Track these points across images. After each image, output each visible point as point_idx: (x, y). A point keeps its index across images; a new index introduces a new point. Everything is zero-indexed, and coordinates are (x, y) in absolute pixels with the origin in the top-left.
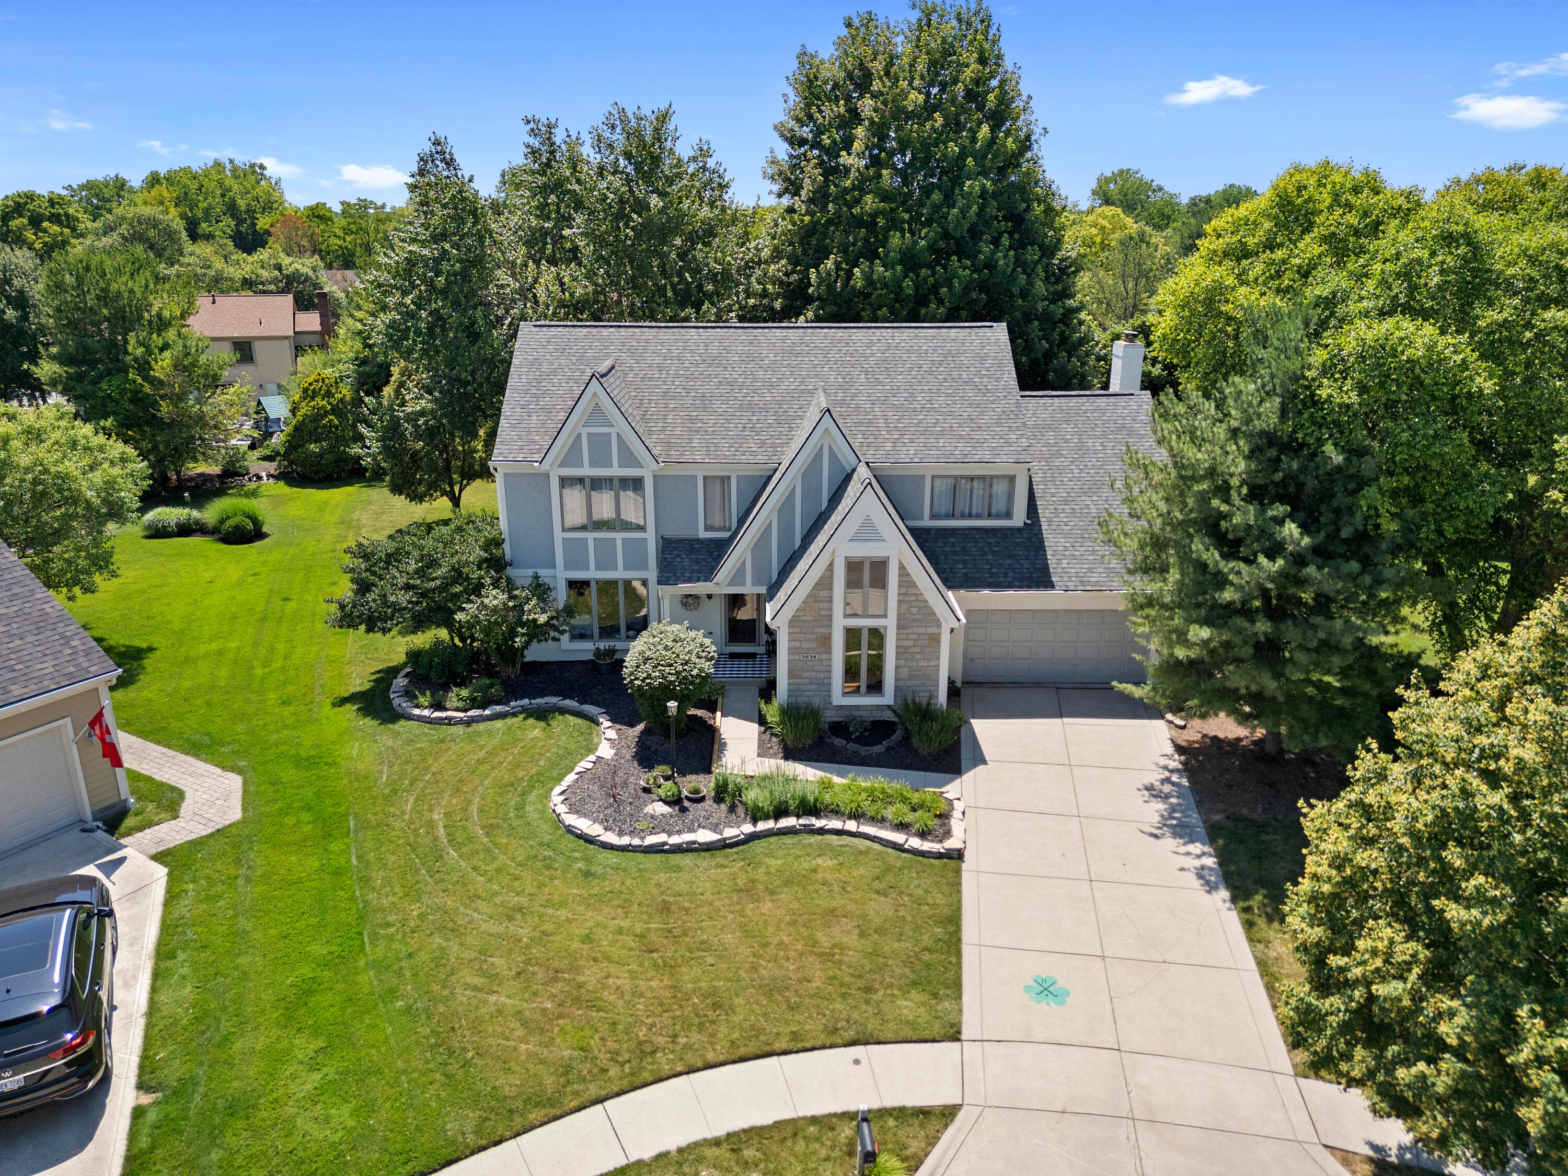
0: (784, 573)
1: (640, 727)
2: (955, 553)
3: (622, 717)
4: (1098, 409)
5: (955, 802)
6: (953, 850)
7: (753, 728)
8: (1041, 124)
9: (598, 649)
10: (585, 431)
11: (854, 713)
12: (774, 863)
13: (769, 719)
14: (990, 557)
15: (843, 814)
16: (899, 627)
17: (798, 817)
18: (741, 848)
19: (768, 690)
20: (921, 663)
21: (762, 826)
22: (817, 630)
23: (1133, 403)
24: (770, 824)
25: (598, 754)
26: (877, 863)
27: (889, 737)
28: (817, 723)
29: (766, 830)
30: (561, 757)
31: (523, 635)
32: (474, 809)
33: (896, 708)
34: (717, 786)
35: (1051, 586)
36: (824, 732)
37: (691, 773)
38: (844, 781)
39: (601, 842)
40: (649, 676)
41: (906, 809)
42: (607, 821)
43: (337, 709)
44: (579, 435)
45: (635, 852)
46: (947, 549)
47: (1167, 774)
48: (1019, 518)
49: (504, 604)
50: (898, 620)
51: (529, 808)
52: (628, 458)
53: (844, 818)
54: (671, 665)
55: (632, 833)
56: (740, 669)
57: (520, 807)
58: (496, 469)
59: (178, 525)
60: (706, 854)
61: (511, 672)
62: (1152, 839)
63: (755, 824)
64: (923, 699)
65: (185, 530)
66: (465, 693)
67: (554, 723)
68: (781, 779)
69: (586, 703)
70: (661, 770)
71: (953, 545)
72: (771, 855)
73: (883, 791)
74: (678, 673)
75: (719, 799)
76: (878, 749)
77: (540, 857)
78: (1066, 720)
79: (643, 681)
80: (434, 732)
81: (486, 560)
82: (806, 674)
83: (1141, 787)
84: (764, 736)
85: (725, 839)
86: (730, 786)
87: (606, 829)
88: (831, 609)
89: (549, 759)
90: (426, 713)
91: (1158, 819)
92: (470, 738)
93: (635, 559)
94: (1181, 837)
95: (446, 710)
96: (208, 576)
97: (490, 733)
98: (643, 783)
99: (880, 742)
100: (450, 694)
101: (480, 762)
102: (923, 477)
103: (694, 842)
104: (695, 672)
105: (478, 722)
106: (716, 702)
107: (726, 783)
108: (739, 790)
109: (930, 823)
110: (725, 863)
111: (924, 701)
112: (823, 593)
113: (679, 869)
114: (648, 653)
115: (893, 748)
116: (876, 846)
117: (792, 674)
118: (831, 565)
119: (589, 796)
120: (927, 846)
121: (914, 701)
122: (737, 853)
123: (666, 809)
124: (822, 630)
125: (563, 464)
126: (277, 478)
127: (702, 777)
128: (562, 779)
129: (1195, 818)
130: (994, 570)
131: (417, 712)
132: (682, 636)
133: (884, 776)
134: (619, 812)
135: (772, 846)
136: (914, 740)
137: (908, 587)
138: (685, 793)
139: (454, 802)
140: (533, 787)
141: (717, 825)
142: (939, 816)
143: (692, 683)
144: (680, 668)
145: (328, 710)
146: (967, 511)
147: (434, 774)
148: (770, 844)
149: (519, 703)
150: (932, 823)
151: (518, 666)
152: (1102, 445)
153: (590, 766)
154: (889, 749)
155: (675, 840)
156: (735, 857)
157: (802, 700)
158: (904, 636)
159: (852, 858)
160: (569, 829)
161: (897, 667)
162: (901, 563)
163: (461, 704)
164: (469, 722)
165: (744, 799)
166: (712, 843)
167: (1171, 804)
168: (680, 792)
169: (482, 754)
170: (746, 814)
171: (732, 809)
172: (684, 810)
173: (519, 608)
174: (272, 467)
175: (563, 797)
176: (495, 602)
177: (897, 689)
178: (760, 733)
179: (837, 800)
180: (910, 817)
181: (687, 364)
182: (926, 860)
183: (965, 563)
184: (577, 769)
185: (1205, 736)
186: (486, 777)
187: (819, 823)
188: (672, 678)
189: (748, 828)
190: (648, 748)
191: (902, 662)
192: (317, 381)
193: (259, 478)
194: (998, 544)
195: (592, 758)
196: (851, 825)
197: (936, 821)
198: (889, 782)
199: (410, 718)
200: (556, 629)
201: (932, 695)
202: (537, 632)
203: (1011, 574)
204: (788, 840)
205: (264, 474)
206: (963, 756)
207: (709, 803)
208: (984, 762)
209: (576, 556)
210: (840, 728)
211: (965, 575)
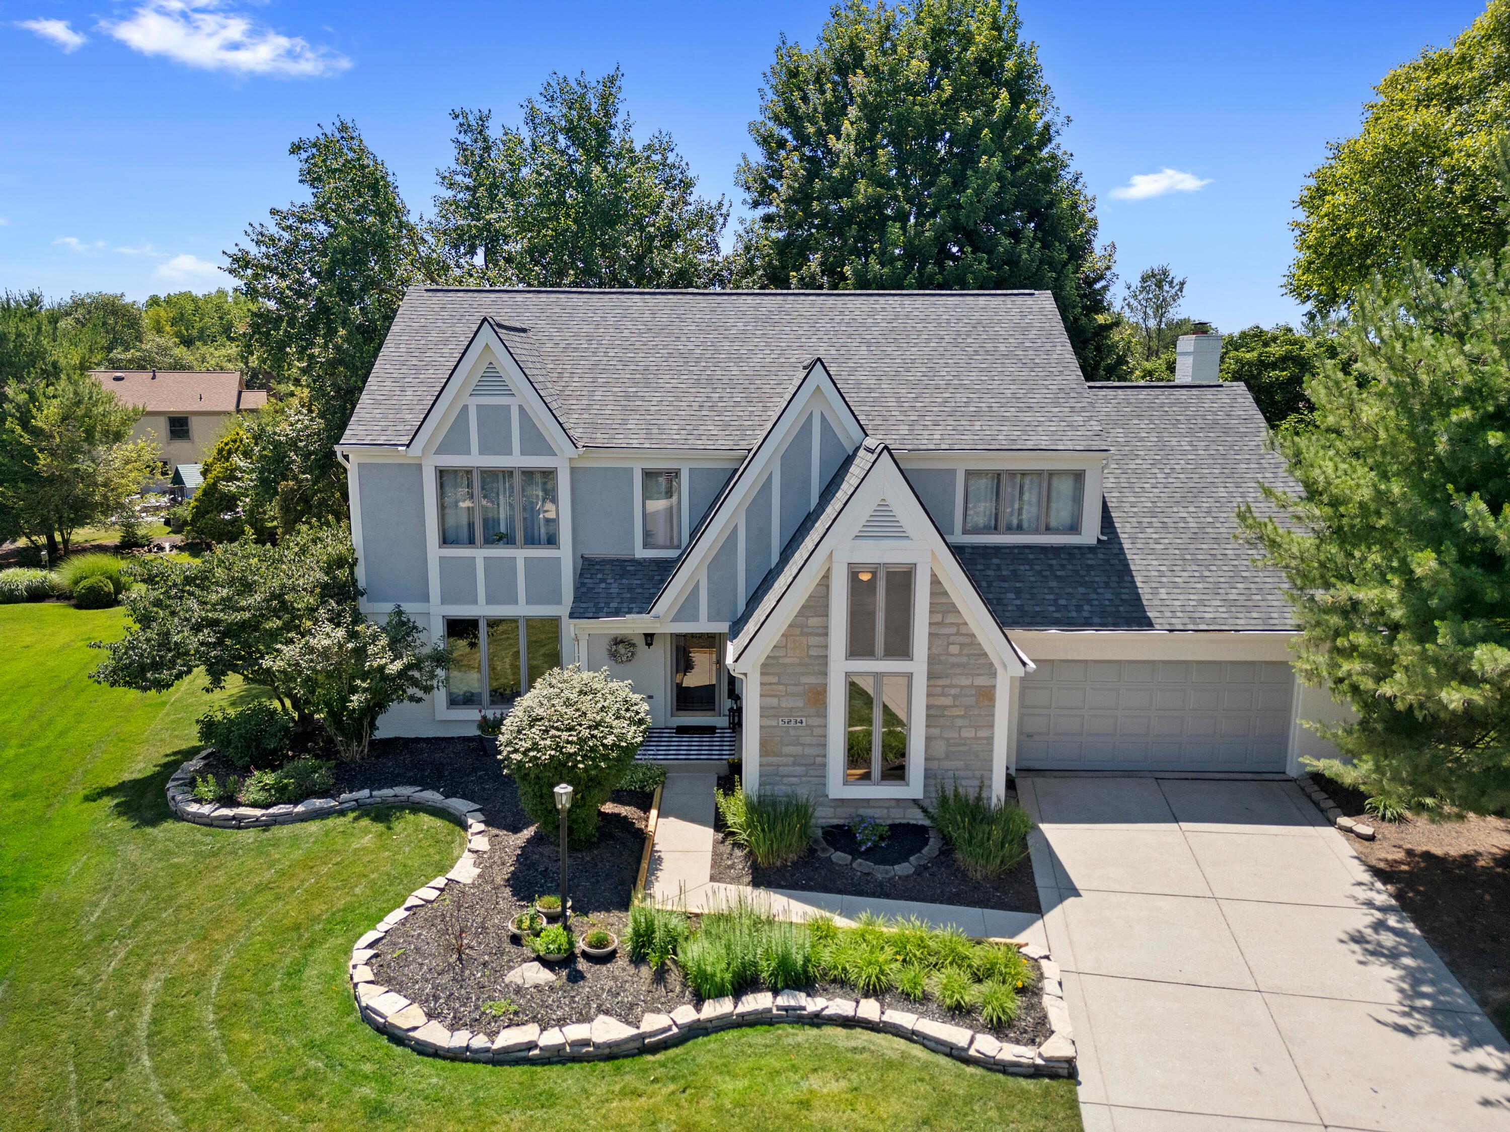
0: (756, 600)
1: (528, 833)
2: (1003, 579)
3: (504, 817)
4: (1178, 402)
5: (1044, 962)
6: (1058, 1060)
7: (706, 835)
8: (1063, 113)
9: (484, 718)
10: (473, 403)
11: (862, 811)
12: (728, 1085)
13: (730, 820)
14: (1054, 584)
15: (853, 987)
16: (931, 676)
17: (776, 992)
18: (672, 1052)
19: (730, 777)
20: (965, 734)
21: (712, 1009)
22: (805, 680)
23: (1223, 396)
24: (724, 1007)
25: (449, 876)
26: (923, 1088)
27: (919, 851)
28: (805, 828)
29: (719, 1018)
30: (392, 880)
31: (365, 690)
32: (218, 972)
33: (926, 803)
34: (637, 933)
35: (1147, 624)
36: (816, 841)
37: (598, 909)
38: (852, 925)
39: (418, 1042)
40: (535, 747)
41: (965, 977)
42: (436, 998)
43: (87, 805)
44: (465, 408)
45: (476, 1061)
46: (991, 573)
47: (1378, 915)
48: (1090, 534)
49: (341, 646)
50: (929, 664)
51: (311, 972)
52: (535, 441)
53: (857, 994)
54: (570, 729)
55: (474, 1025)
56: (692, 748)
57: (296, 971)
58: (346, 457)
59: (29, 589)
60: (606, 1067)
61: (354, 752)
62: (1402, 1036)
63: (698, 1007)
64: (969, 789)
65: (37, 595)
66: (269, 779)
67: (398, 826)
68: (746, 922)
69: (454, 795)
70: (548, 903)
71: (998, 568)
72: (725, 1070)
73: (921, 944)
74: (582, 741)
75: (638, 959)
76: (903, 869)
77: (299, 1072)
78: (1185, 826)
79: (525, 753)
80: (209, 839)
81: (325, 586)
82: (787, 750)
83: (1345, 937)
84: (722, 848)
85: (643, 1036)
86: (658, 935)
87: (430, 1016)
88: (826, 647)
89: (374, 883)
90: (206, 809)
91: (1395, 997)
92: (260, 850)
93: (543, 589)
94: (1454, 1035)
95: (239, 805)
96: (28, 640)
97: (295, 840)
98: (512, 928)
99: (905, 859)
100: (248, 782)
101: (260, 889)
102: (953, 472)
103: (586, 1043)
104: (609, 740)
105: (283, 823)
106: (651, 795)
107: (650, 930)
108: (673, 942)
109: (1009, 1005)
110: (641, 1087)
111: (972, 794)
112: (814, 621)
113: (549, 1099)
114: (540, 712)
115: (926, 868)
116: (917, 1051)
117: (765, 748)
118: (826, 577)
119: (417, 949)
120: (1009, 1052)
121: (956, 794)
122: (663, 1065)
123: (544, 976)
124: (812, 680)
125: (440, 451)
126: (181, 549)
127: (614, 916)
128: (381, 920)
129: (1459, 997)
130: (1062, 602)
131: (194, 808)
132: (596, 686)
133: (921, 917)
134: (459, 980)
135: (729, 1050)
136: (959, 855)
137: (945, 613)
138: (581, 945)
139: (191, 958)
140: (329, 932)
141: (632, 1006)
142: (1022, 991)
143: (605, 758)
144: (585, 733)
145: (74, 807)
146: (1015, 522)
147: (178, 909)
148: (725, 1044)
149: (356, 795)
150: (1014, 1005)
151: (366, 742)
152: (1190, 443)
153: (432, 894)
154: (920, 870)
155: (552, 1037)
156: (660, 1072)
157: (781, 790)
158: (938, 690)
159: (874, 1076)
160: (367, 1015)
161: (928, 739)
162: (934, 575)
163: (261, 796)
164: (266, 825)
165: (681, 957)
166: (618, 1044)
167: (1406, 968)
168: (571, 943)
169: (268, 875)
170: (684, 985)
171: (660, 976)
172: (576, 977)
173: (360, 653)
174: (178, 539)
175: (371, 952)
176: (326, 642)
177: (929, 775)
178: (716, 843)
179: (842, 960)
180: (973, 994)
181: (626, 333)
182: (1011, 1082)
183: (1018, 592)
184: (411, 901)
185: (1410, 853)
186: (259, 915)
187: (813, 1005)
188: (571, 749)
189: (685, 1014)
190: (533, 865)
191: (935, 731)
192: (235, 441)
193: (161, 548)
194: (1063, 567)
195: (440, 882)
196: (869, 1009)
197: (1020, 1001)
198: (932, 928)
199: (180, 817)
200: (415, 683)
201: (984, 784)
202: (386, 687)
203: (1086, 608)
204: (757, 1037)
205: (167, 546)
206: (1039, 882)
207: (621, 962)
208: (1074, 892)
209: (457, 585)
210: (840, 836)
211: (1020, 608)
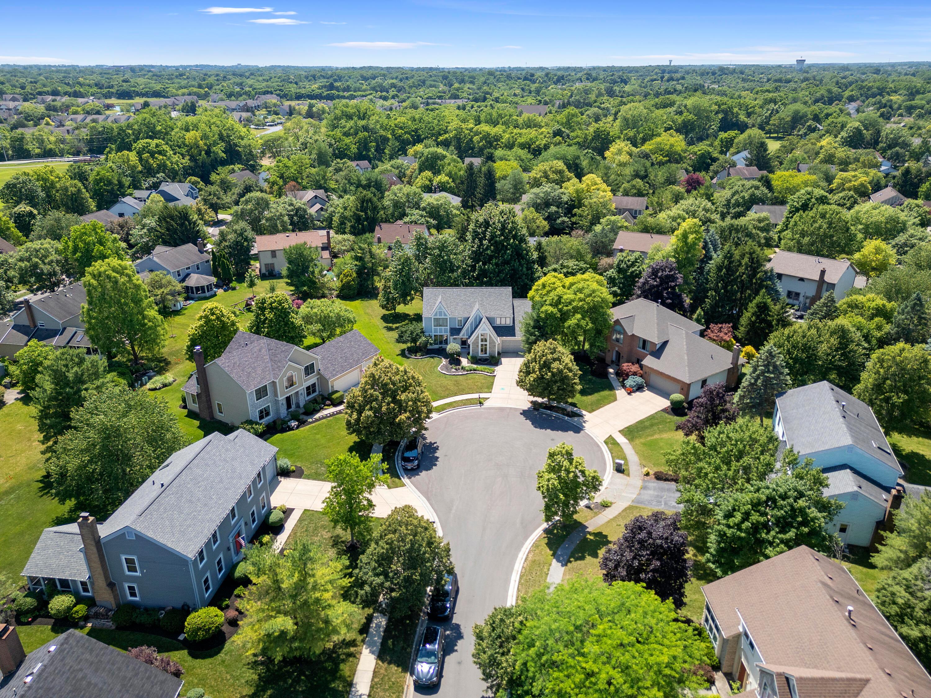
0: (472, 334)
1: (449, 359)
2: (500, 331)
3: (446, 358)
7: (466, 359)
9: (441, 347)
11: (482, 357)
12: (470, 377)
13: (469, 358)
14: (506, 331)
15: (479, 371)
17: (473, 371)
19: (469, 354)
20: (493, 349)
22: (476, 344)
24: (469, 372)
25: (443, 363)
27: (488, 360)
28: (477, 358)
30: (437, 364)
31: (429, 344)
33: (489, 356)
34: (461, 367)
35: (515, 336)
36: (477, 360)
37: (457, 365)
38: (480, 367)
39: (447, 374)
43: (397, 356)
48: (511, 324)
49: (425, 339)
50: (490, 342)
52: (445, 315)
56: (464, 350)
61: (427, 351)
64: (493, 355)
67: (435, 359)
68: (470, 366)
69: (440, 355)
70: (452, 365)
71: (500, 329)
73: (485, 368)
75: (461, 369)
76: (486, 362)
79: (448, 352)
80: (416, 360)
81: (422, 333)
82: (475, 351)
84: (468, 361)
85: (463, 374)
86: (463, 367)
88: (478, 341)
89: (435, 365)
90: (412, 357)
92: (422, 361)
93: (446, 331)
95: (417, 356)
97: (425, 360)
98: (450, 368)
100: (417, 354)
102: (494, 318)
103: (459, 374)
104: (457, 351)
105: (423, 358)
106: (460, 355)
110: (463, 377)
112: (477, 339)
113: (458, 377)
114: (450, 348)
115: (488, 362)
116: (483, 375)
117: (472, 351)
118: (479, 334)
119: (443, 368)
121: (491, 355)
123: (454, 370)
125: (434, 316)
127: (459, 366)
130: (506, 334)
132: (455, 345)
133: (485, 366)
134: (448, 370)
135: (470, 375)
136: (492, 361)
137: (491, 337)
138: (456, 368)
142: (493, 371)
143: (456, 353)
144: (454, 350)
149: (429, 356)
153: (442, 365)
155: (456, 374)
156: (465, 377)
157: (474, 355)
158: (490, 345)
159: (481, 377)
160: (442, 372)
161: (489, 350)
162: (491, 333)
163: (419, 355)
164: (421, 358)
165: (465, 369)
166: (461, 375)
169: (424, 364)
170: (466, 371)
171: (463, 370)
172: (456, 370)
173: (427, 340)
176: (423, 339)
177: (489, 353)
179: (478, 369)
180: (489, 371)
183: (502, 332)
184: (440, 366)
187: (475, 372)
188: (453, 352)
189: (466, 373)
190: (450, 362)
194: (507, 329)
196: (480, 373)
199: (408, 357)
200: (433, 343)
201: (495, 354)
202: (431, 344)
203: (509, 334)
204: (472, 374)
206: (499, 363)
208: (502, 364)
209: (436, 331)
210: (480, 360)
211: (502, 334)
